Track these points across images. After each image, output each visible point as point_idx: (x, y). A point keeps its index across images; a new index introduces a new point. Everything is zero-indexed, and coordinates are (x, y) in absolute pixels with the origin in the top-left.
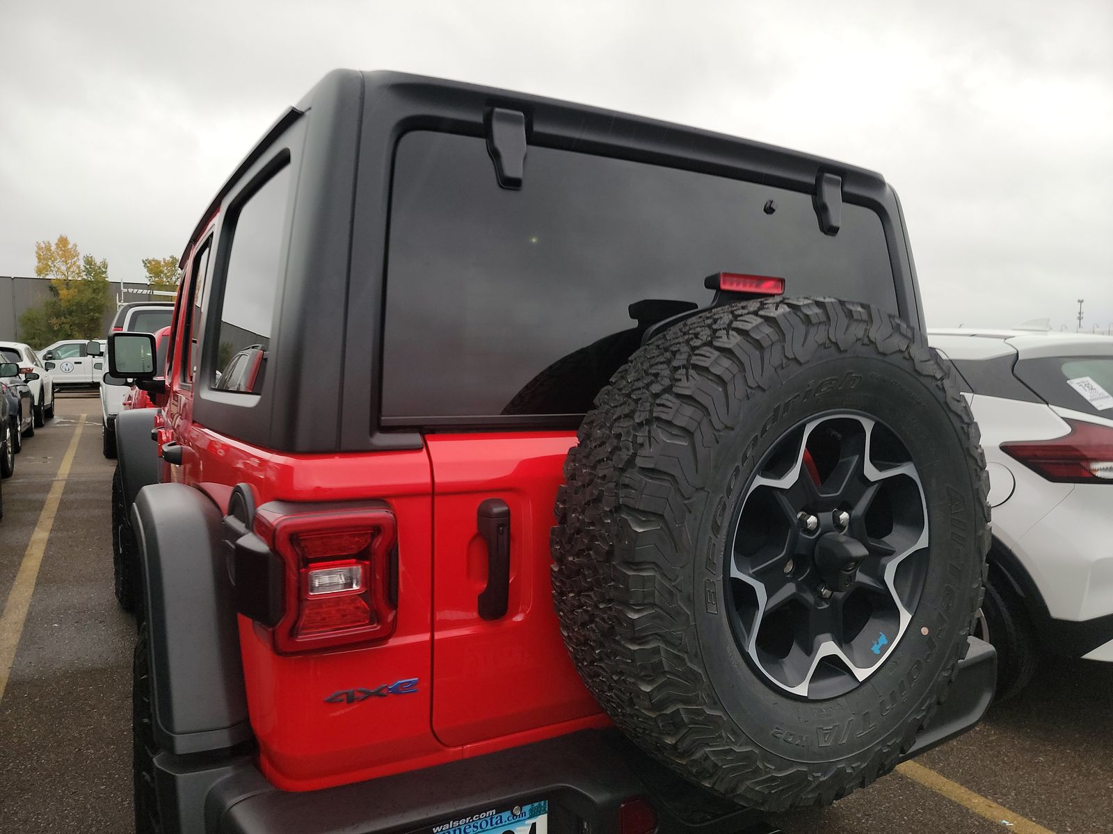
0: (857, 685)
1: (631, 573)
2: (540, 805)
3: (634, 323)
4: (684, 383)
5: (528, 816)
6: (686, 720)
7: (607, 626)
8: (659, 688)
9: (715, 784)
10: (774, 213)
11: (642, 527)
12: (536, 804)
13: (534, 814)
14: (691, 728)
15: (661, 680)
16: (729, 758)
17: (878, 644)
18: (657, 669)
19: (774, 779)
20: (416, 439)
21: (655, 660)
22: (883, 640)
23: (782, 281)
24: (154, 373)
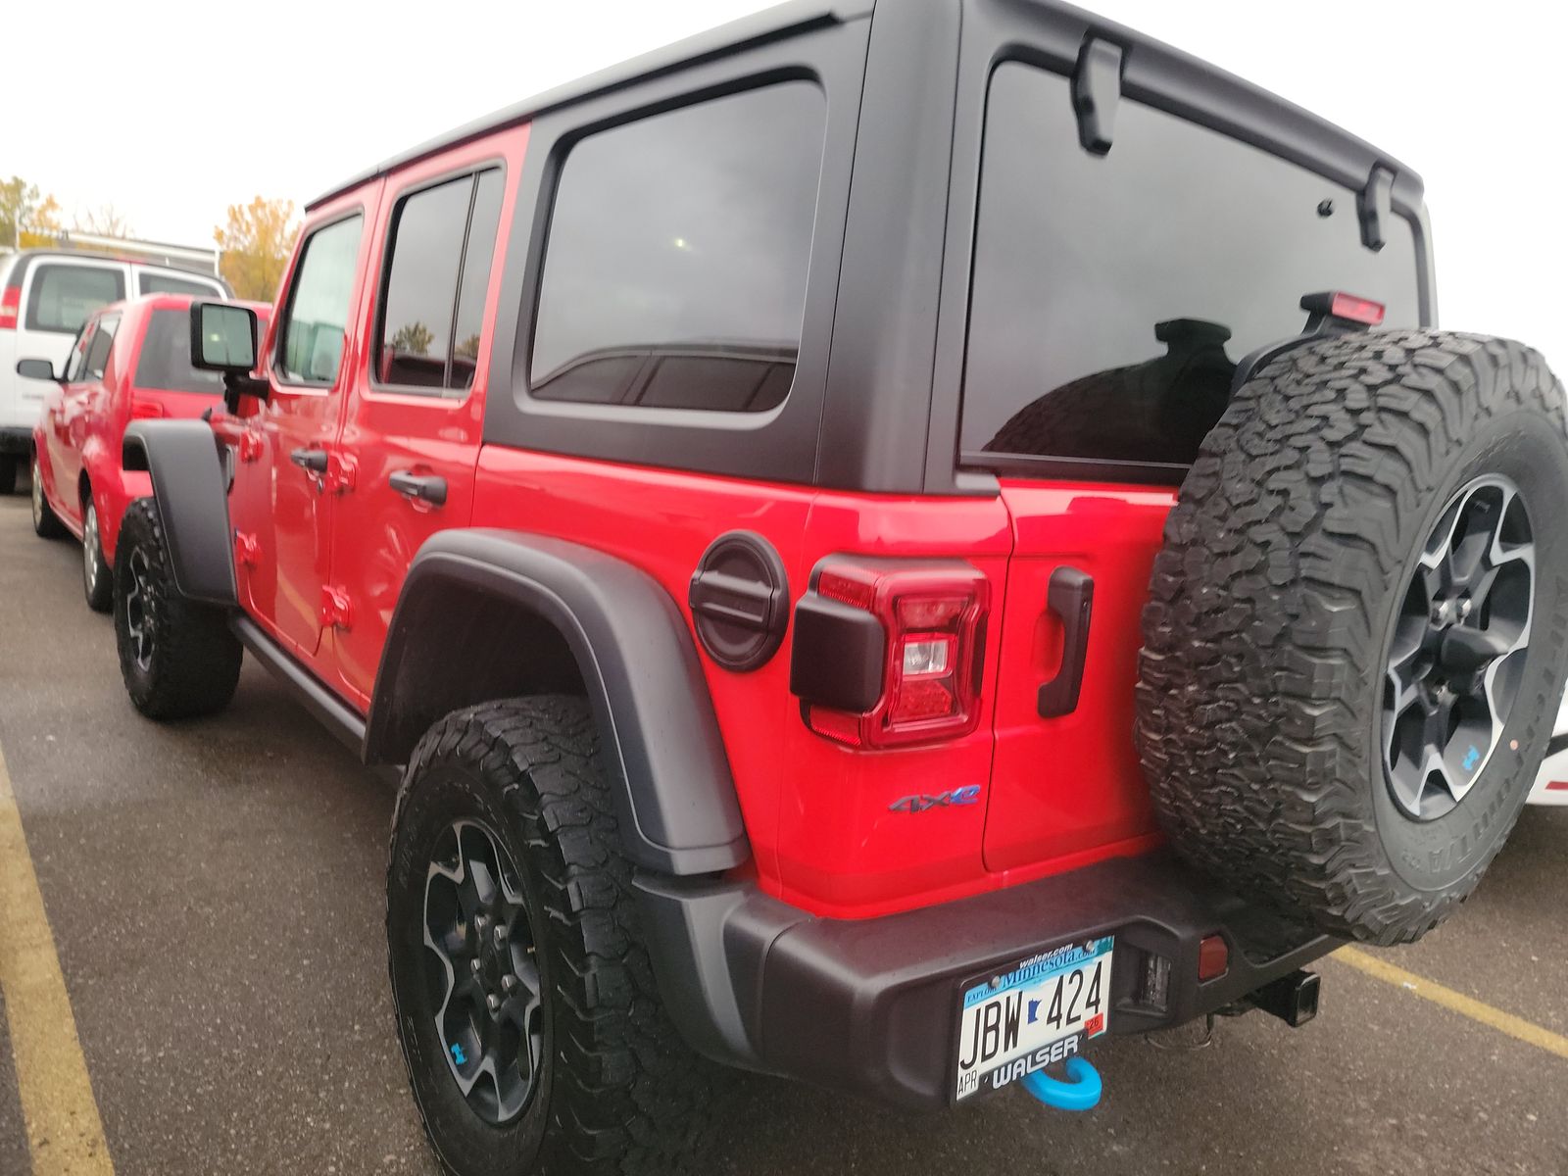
0: (1453, 805)
1: (1316, 661)
2: (1107, 941)
3: (1162, 349)
4: (1377, 428)
5: (1096, 953)
6: (1343, 836)
7: (1263, 724)
8: (1326, 797)
9: (1345, 912)
10: (1331, 217)
11: (1336, 606)
12: (1104, 940)
13: (1101, 952)
14: (1343, 847)
15: (1327, 789)
16: (1369, 882)
17: (1468, 758)
18: (1327, 776)
19: (1396, 907)
20: (989, 483)
21: (1329, 764)
22: (1474, 754)
23: (1382, 309)
24: (254, 367)
